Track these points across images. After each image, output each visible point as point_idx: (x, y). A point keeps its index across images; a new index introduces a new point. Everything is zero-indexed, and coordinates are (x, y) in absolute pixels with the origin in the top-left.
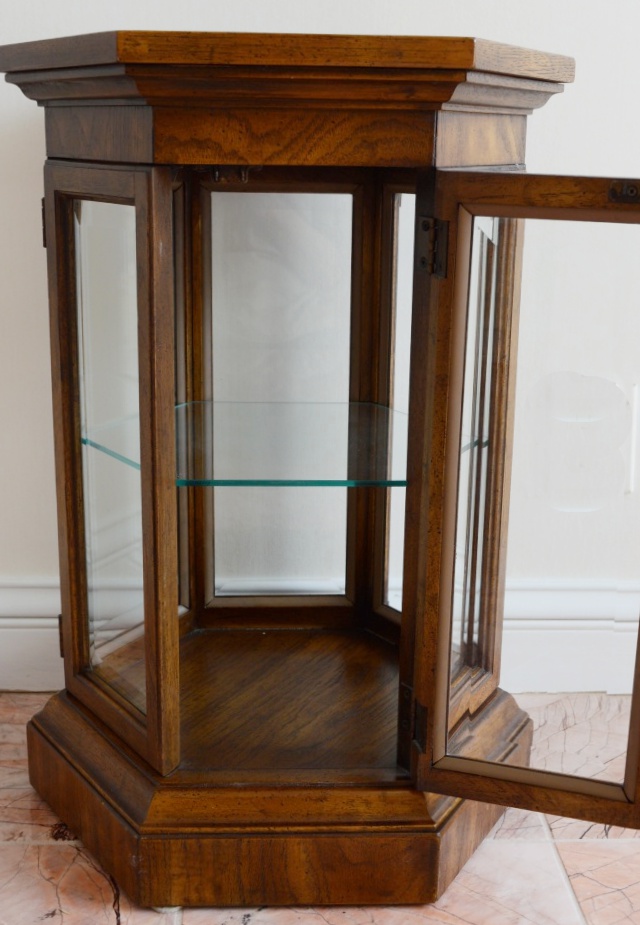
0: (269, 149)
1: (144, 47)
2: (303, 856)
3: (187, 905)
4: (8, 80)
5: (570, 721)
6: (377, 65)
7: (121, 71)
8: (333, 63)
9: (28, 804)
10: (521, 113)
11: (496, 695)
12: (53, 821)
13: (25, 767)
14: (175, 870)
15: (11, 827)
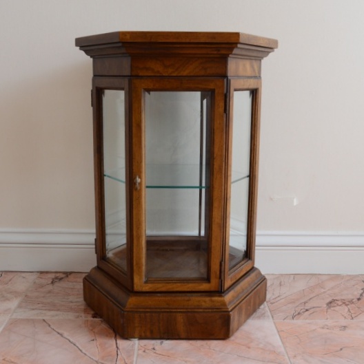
0: (170, 70)
1: (128, 37)
2: (182, 320)
3: (141, 338)
4: (81, 49)
5: (282, 283)
6: (207, 41)
7: (120, 45)
8: (192, 41)
9: (83, 307)
10: (259, 59)
11: (253, 269)
12: (92, 312)
13: (82, 296)
14: (136, 325)
15: (77, 314)
